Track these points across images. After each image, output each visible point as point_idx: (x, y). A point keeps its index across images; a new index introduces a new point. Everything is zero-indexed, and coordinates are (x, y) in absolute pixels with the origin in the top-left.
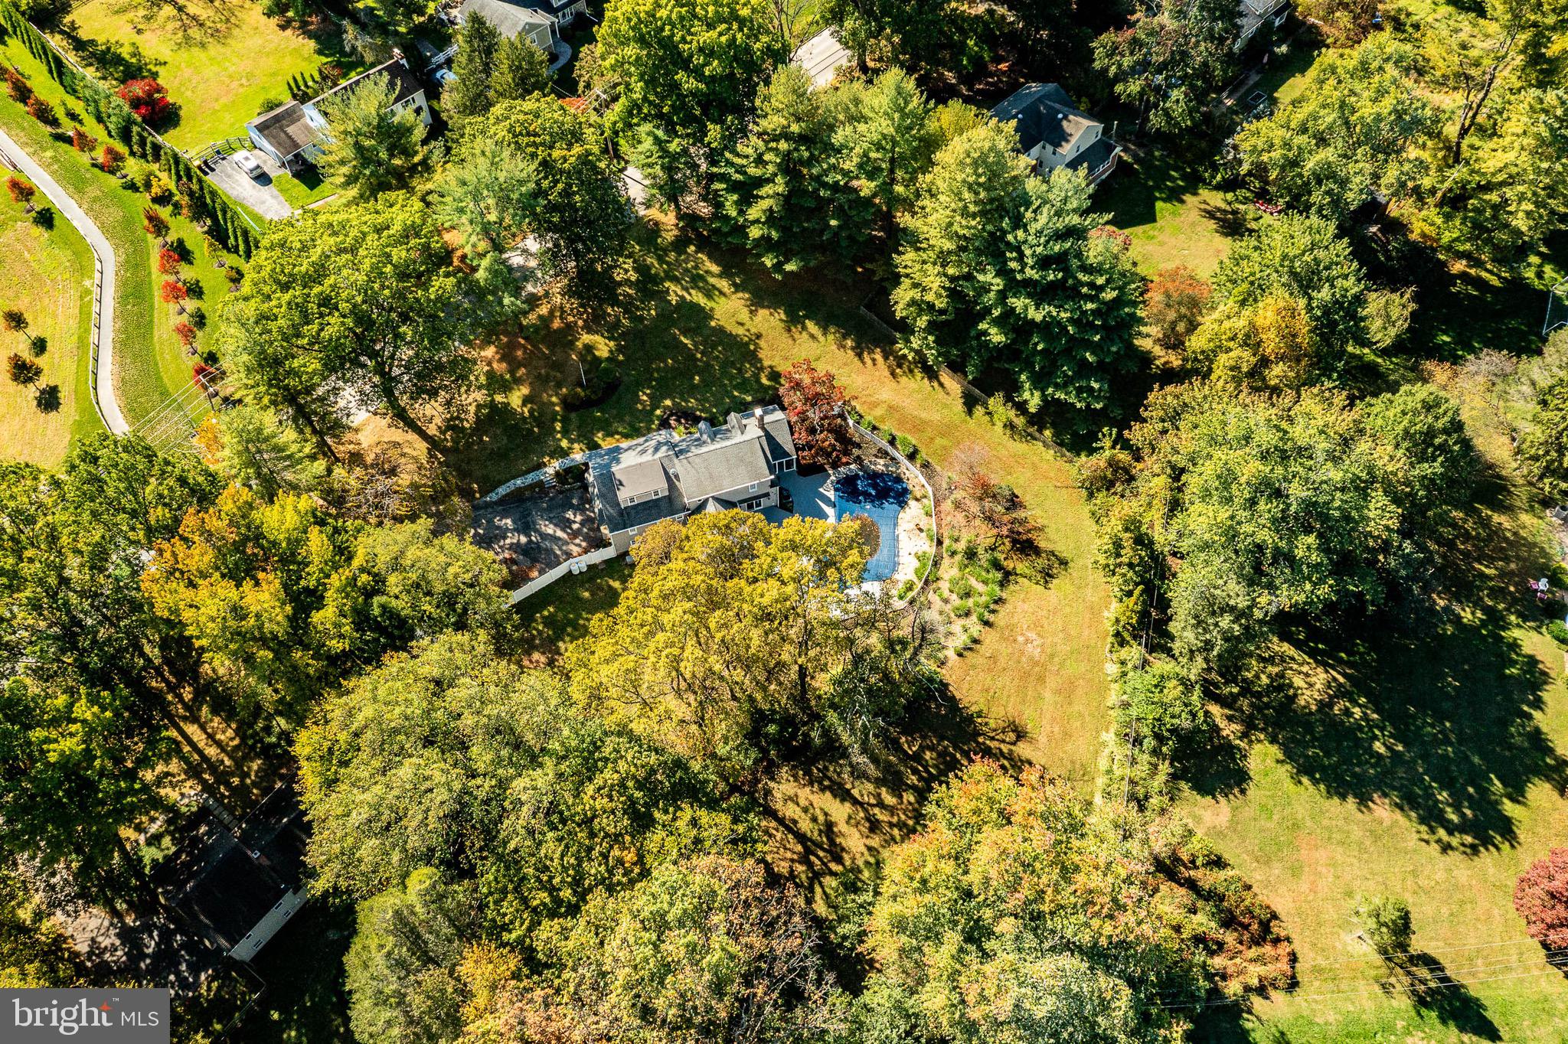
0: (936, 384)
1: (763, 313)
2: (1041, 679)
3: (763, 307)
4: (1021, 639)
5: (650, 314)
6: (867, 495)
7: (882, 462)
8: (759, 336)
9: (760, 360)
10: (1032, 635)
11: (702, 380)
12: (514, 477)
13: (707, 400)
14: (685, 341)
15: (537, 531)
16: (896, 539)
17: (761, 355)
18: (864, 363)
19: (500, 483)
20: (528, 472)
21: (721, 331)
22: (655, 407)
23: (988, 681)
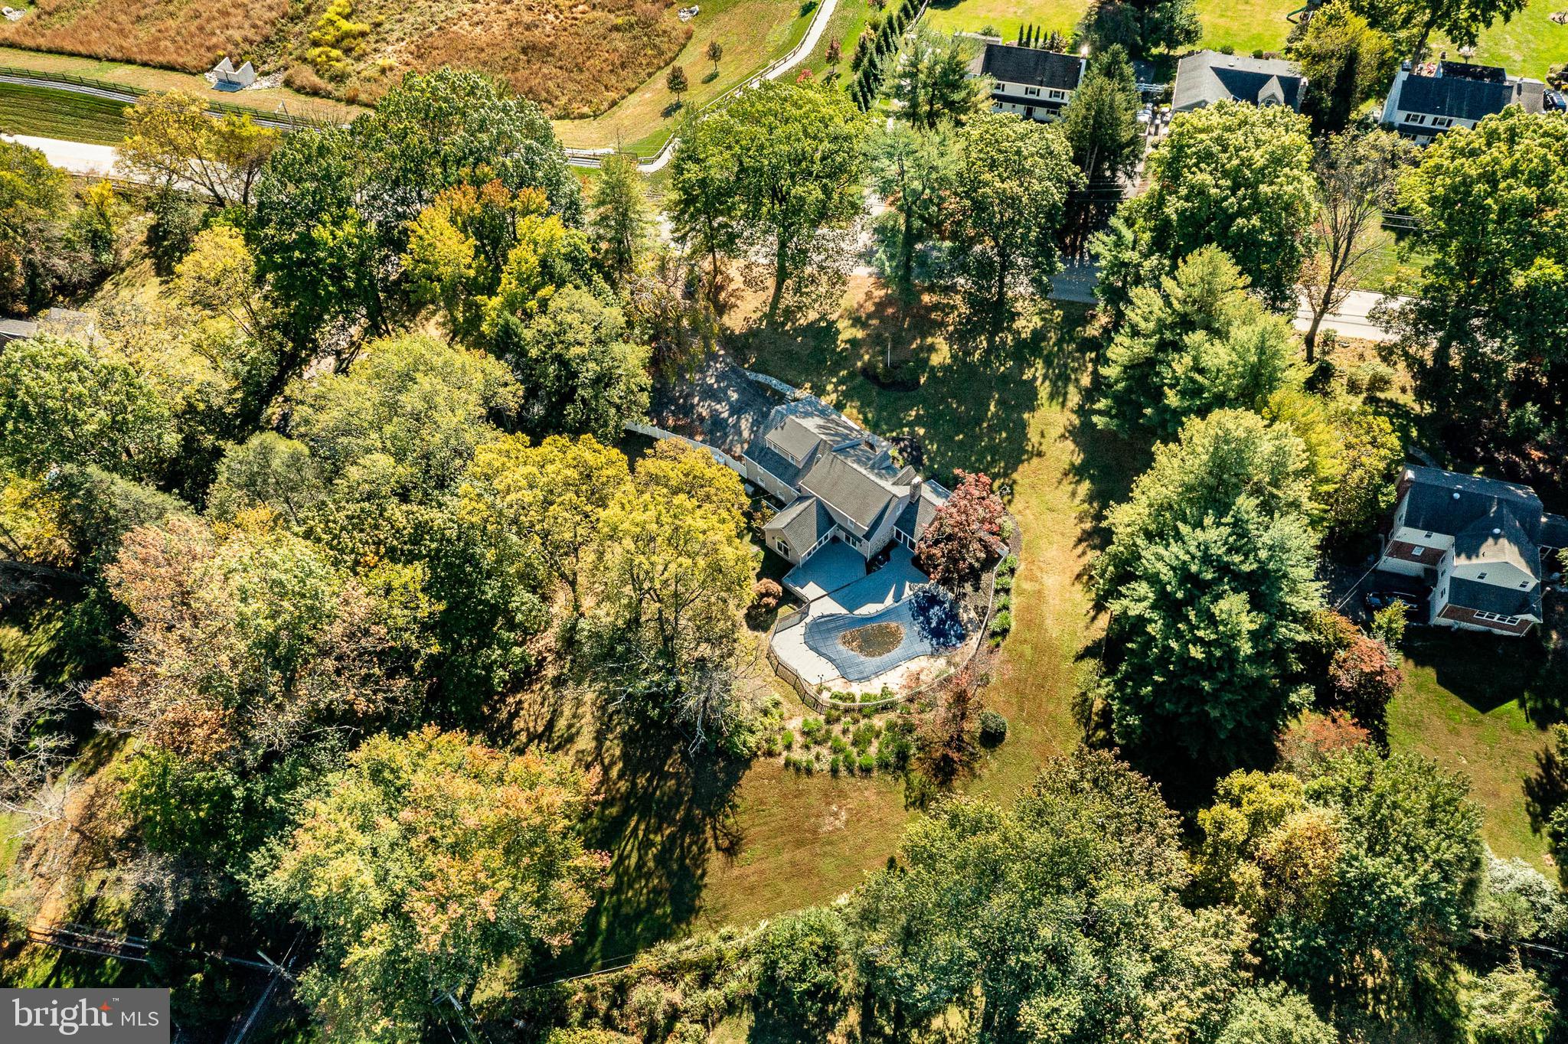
0: (1092, 613)
1: (1070, 445)
2: (799, 844)
3: (1074, 441)
4: (834, 808)
5: (998, 368)
6: (928, 621)
7: (973, 614)
8: (1040, 454)
9: (1015, 470)
10: (844, 816)
11: (961, 441)
12: (776, 377)
13: (943, 455)
14: (992, 408)
15: (739, 418)
16: (894, 666)
17: (1020, 468)
18: (1075, 546)
19: (766, 372)
20: (788, 382)
21: (1023, 426)
22: (911, 425)
23: (771, 801)
